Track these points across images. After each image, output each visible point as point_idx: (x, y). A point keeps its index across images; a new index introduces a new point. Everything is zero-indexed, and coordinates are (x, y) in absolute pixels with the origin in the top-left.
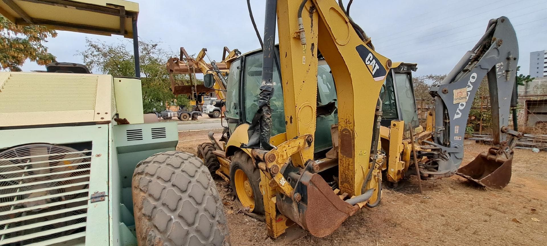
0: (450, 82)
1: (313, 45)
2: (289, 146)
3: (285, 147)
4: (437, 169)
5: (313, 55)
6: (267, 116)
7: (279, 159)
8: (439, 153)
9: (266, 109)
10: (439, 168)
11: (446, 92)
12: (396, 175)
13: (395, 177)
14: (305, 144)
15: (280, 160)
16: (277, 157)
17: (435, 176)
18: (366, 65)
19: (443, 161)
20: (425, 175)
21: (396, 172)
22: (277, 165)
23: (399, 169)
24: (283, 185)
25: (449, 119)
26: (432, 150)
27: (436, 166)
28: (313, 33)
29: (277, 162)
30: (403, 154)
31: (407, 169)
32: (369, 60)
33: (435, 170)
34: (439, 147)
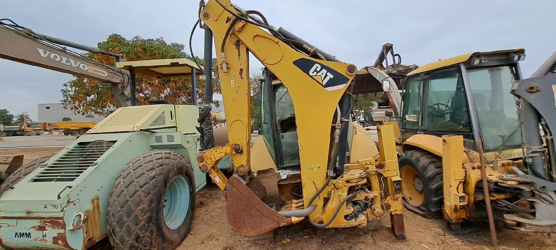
0: (546, 74)
1: (241, 70)
2: (216, 152)
3: (213, 152)
4: (534, 214)
5: (242, 78)
6: (206, 128)
7: (208, 160)
8: (532, 189)
9: (205, 123)
10: (537, 214)
11: (534, 90)
12: (452, 211)
13: (452, 215)
14: (232, 151)
15: (209, 162)
16: (206, 159)
17: (527, 226)
18: (311, 77)
19: (544, 204)
20: (508, 222)
21: (453, 207)
22: (207, 165)
23: (455, 204)
24: (218, 182)
25: (551, 135)
26: (520, 183)
27: (533, 210)
28: (241, 60)
29: (206, 163)
30: (465, 183)
31: (471, 205)
32: (315, 70)
33: (531, 217)
34: (530, 178)
